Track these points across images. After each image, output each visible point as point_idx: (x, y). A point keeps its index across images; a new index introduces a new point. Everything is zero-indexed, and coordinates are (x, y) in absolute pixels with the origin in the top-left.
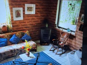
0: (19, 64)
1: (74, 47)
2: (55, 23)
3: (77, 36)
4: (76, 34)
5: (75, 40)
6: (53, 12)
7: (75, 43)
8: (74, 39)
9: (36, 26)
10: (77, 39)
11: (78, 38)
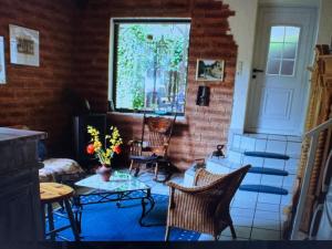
0: (100, 202)
1: (188, 157)
2: (107, 97)
3: (191, 122)
4: (188, 118)
5: (189, 135)
6: (94, 63)
7: (191, 145)
8: (185, 133)
9: (41, 111)
10: (192, 130)
11: (197, 128)
